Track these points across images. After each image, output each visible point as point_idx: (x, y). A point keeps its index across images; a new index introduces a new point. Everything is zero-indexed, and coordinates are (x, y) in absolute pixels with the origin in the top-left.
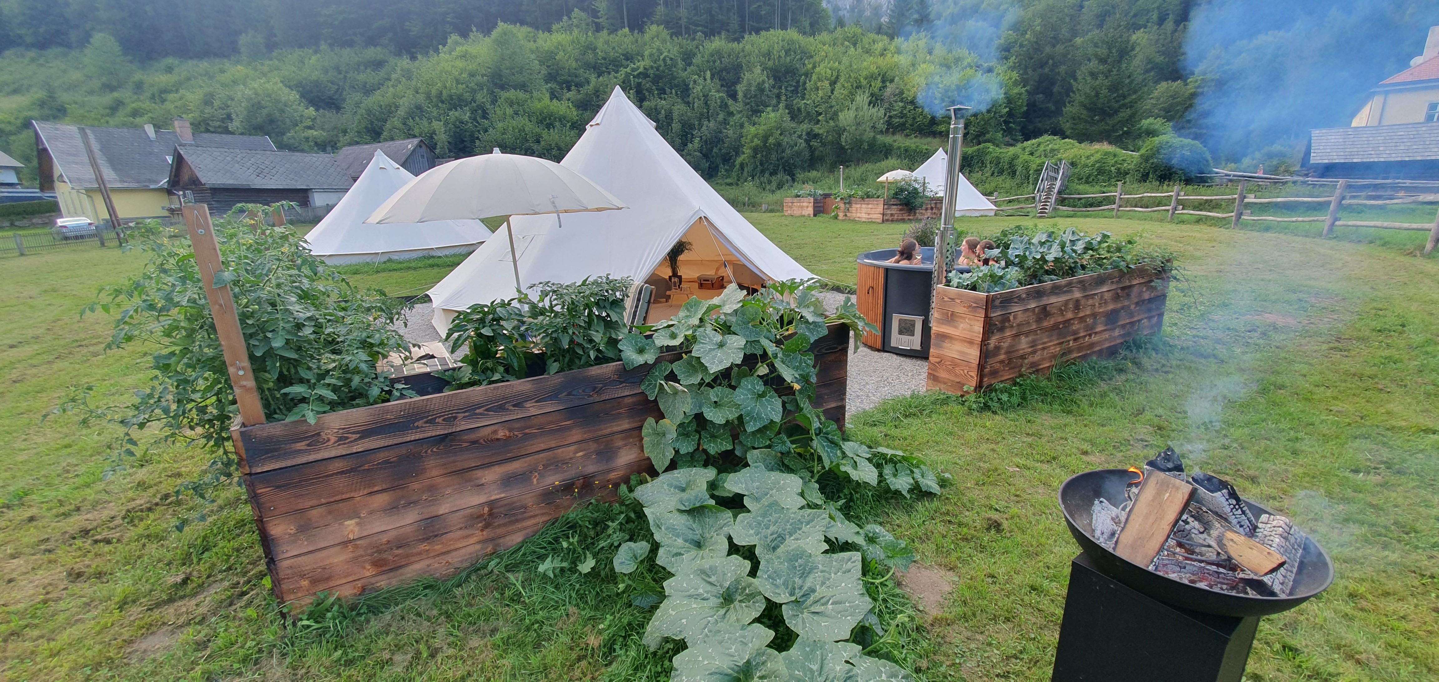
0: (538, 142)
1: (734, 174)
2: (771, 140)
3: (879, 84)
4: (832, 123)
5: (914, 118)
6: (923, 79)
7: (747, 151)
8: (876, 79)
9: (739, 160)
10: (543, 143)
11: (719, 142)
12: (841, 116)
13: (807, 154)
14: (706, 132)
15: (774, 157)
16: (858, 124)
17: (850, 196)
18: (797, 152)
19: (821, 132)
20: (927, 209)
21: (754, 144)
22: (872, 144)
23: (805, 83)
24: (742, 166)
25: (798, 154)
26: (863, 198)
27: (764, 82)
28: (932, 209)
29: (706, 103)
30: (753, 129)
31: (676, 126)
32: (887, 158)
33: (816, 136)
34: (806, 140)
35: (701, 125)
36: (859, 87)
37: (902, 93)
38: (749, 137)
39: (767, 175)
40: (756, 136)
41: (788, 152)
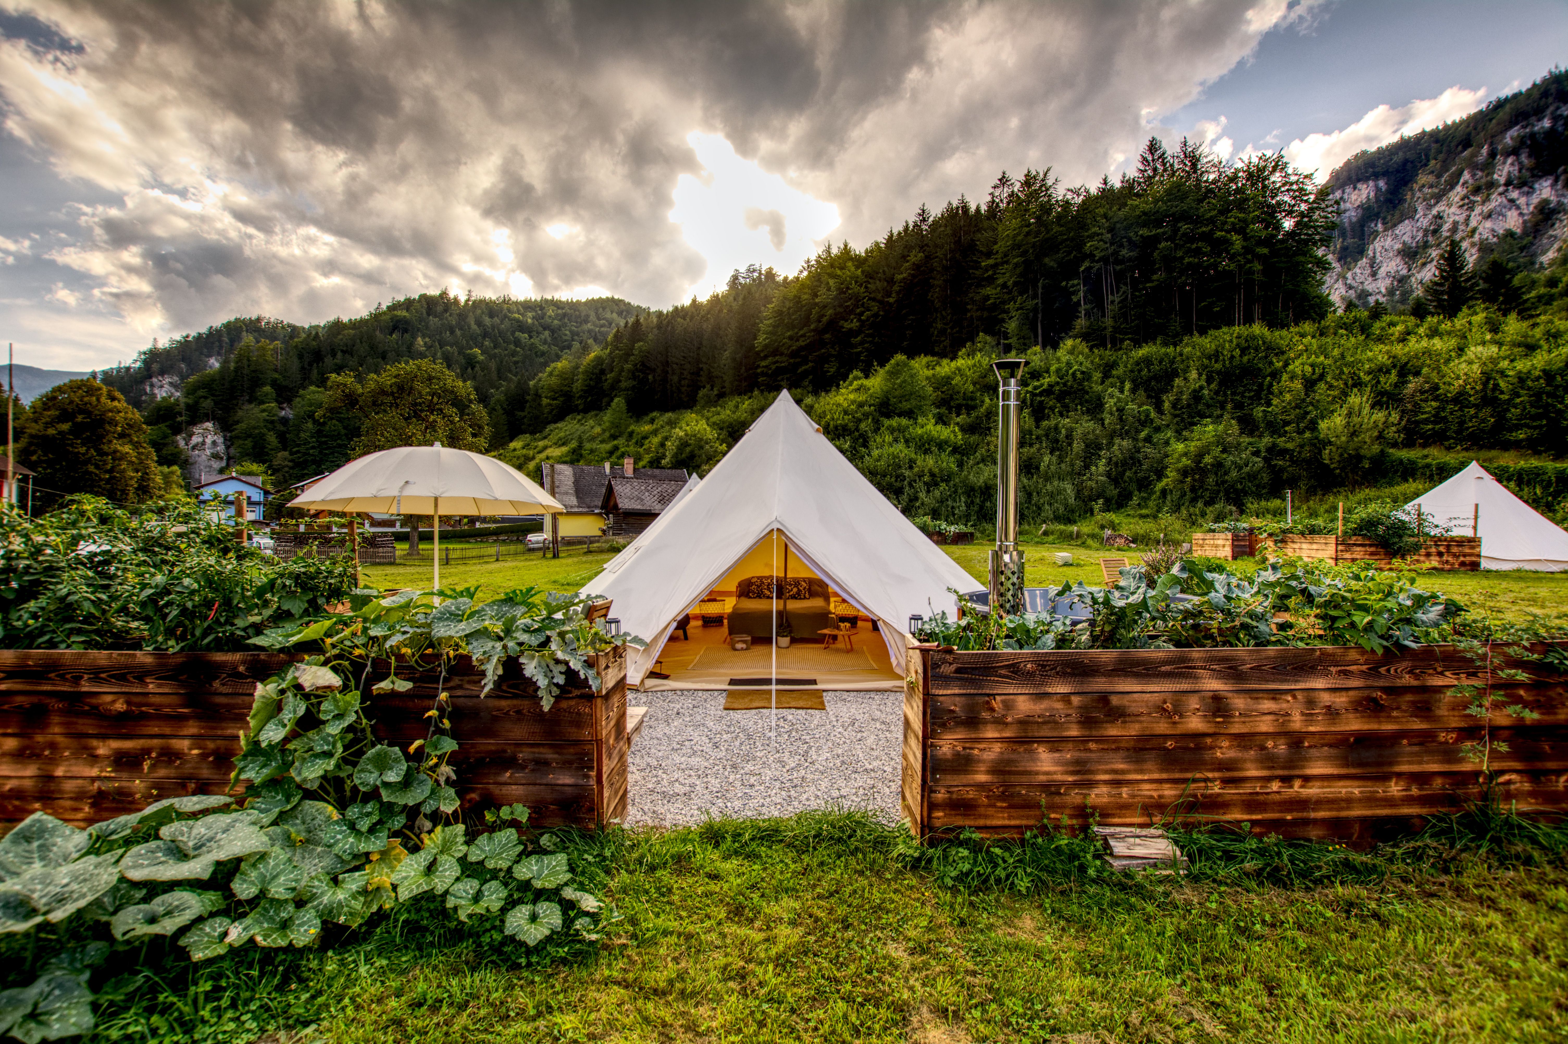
0: (911, 468)
1: (1151, 504)
2: (1208, 459)
3: (1393, 377)
4: (1307, 435)
5: (1462, 423)
6: (1475, 367)
7: (1171, 475)
8: (1388, 372)
9: (1160, 486)
10: (916, 470)
11: (1134, 464)
12: (1323, 425)
13: (1265, 478)
14: (1117, 453)
15: (1211, 480)
16: (1354, 434)
17: (1284, 532)
18: (1248, 474)
19: (1290, 446)
20: (1428, 555)
21: (1180, 465)
22: (1379, 462)
23: (1271, 385)
24: (1164, 492)
25: (1252, 477)
26: (1302, 534)
27: (1201, 388)
28: (1440, 554)
29: (1121, 419)
30: (1180, 447)
31: (1078, 446)
32: (1407, 481)
33: (1284, 452)
34: (1265, 458)
35: (1111, 444)
36: (1358, 384)
37: (1436, 387)
38: (1176, 456)
39: (1200, 504)
40: (1186, 454)
41: (1234, 474)
